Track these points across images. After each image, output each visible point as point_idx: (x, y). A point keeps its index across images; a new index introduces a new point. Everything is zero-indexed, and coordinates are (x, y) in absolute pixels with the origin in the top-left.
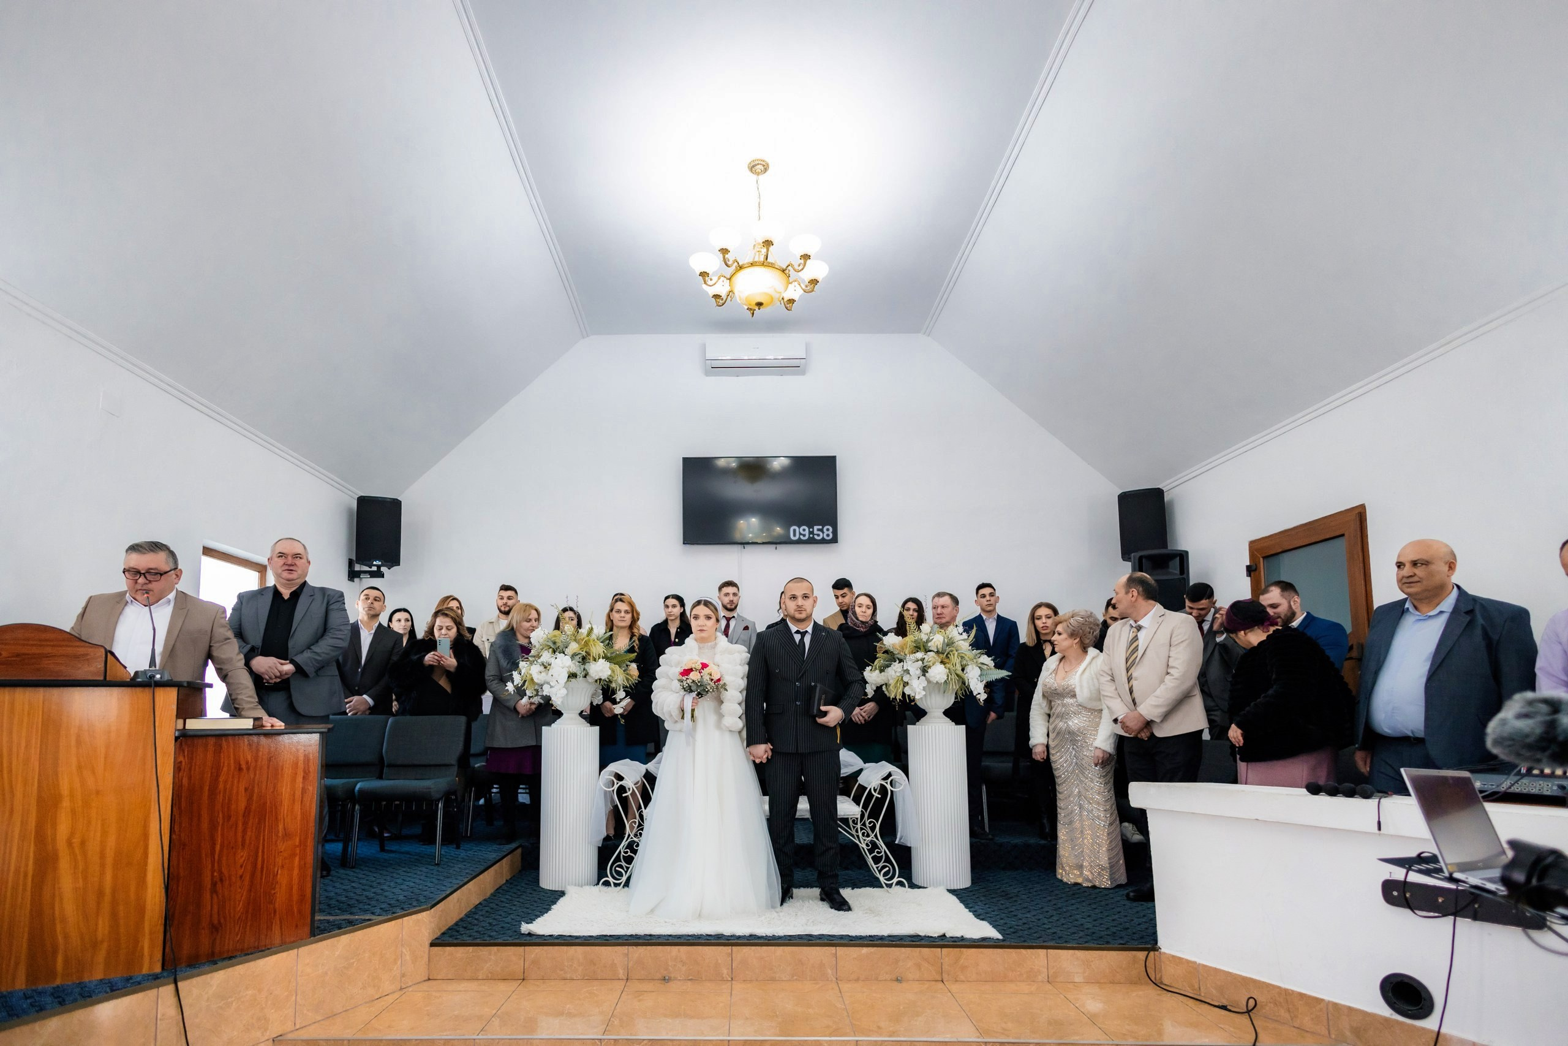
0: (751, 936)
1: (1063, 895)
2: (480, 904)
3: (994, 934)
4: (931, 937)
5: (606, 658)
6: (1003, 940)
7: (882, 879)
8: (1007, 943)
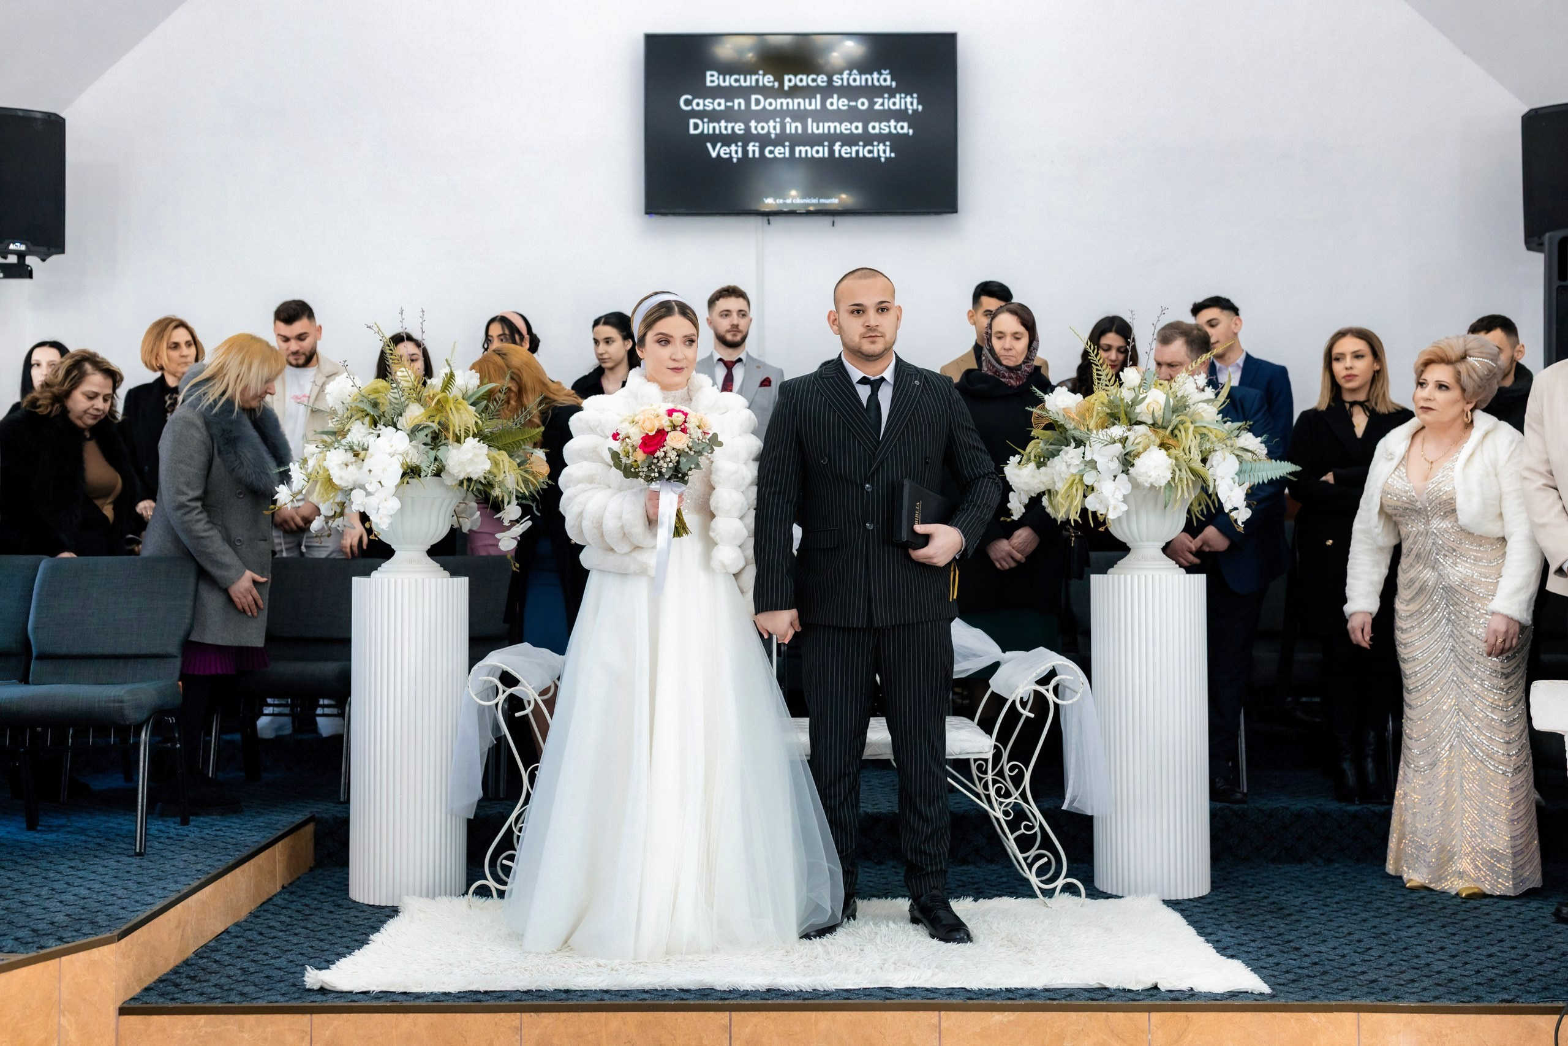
0: (769, 991)
1: (1391, 910)
2: (226, 931)
3: (1254, 983)
4: (1130, 991)
5: (481, 436)
6: (1272, 996)
7: (1034, 881)
8: (1282, 1001)
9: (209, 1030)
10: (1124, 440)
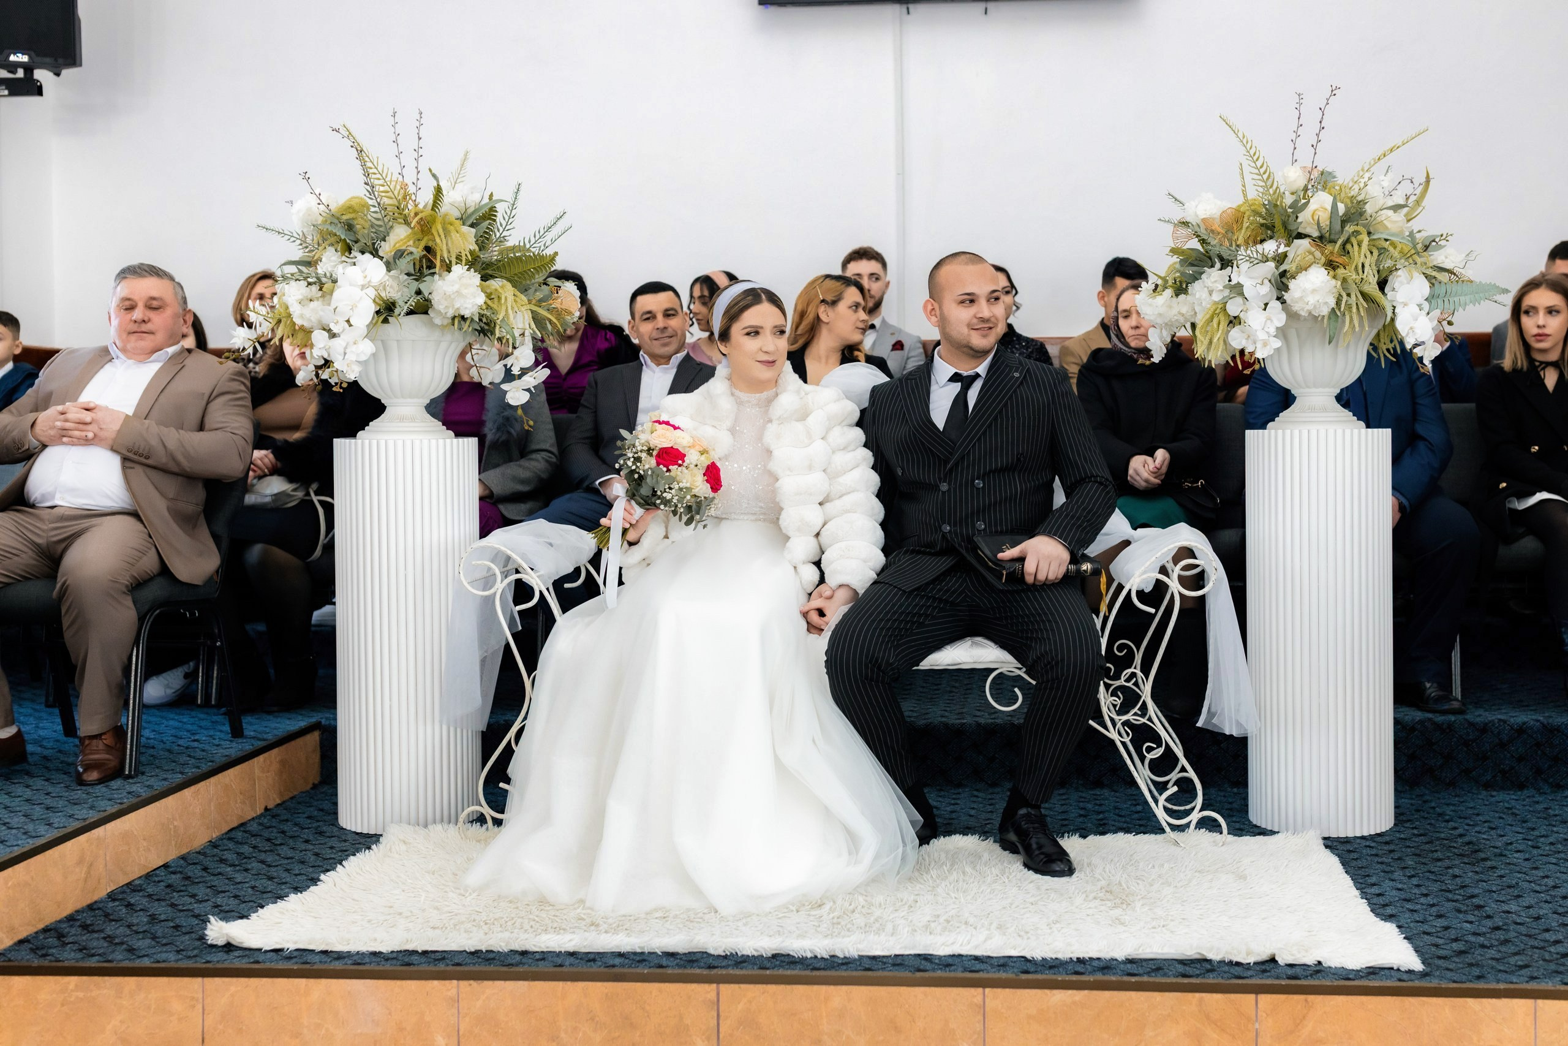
0: (775, 956)
3: (1405, 956)
4: (1238, 964)
5: (473, 263)
6: (1424, 975)
7: (1162, 812)
8: (1434, 983)
9: (81, 994)
10: (1281, 259)
